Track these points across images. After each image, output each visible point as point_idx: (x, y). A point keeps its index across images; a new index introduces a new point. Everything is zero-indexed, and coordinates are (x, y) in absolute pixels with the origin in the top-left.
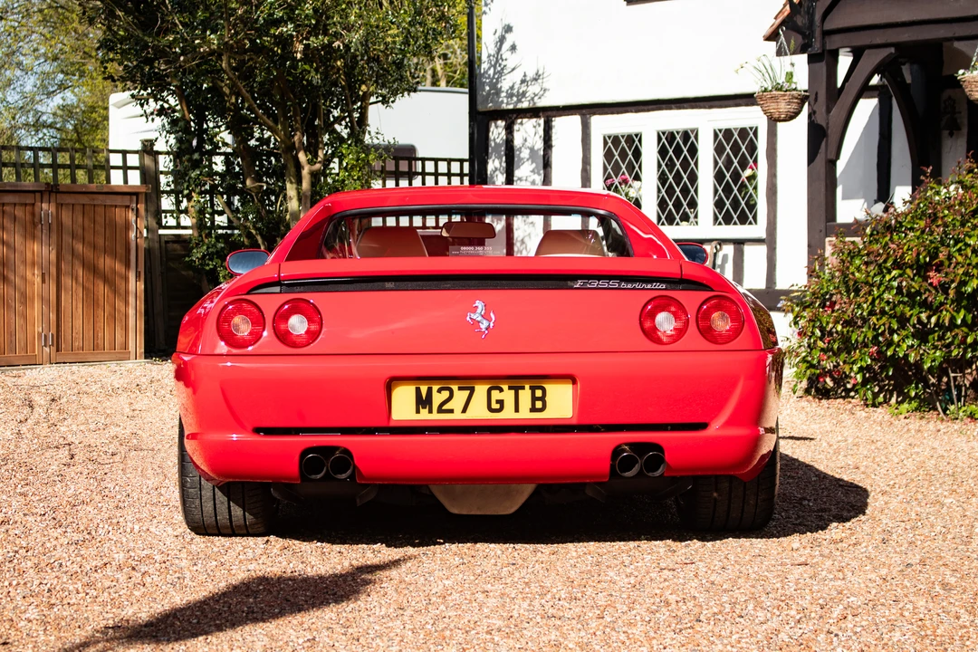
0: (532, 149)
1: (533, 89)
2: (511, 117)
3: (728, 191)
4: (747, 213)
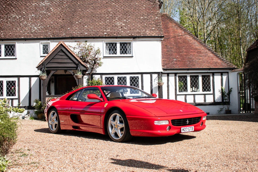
3: (9, 91)
4: (14, 94)
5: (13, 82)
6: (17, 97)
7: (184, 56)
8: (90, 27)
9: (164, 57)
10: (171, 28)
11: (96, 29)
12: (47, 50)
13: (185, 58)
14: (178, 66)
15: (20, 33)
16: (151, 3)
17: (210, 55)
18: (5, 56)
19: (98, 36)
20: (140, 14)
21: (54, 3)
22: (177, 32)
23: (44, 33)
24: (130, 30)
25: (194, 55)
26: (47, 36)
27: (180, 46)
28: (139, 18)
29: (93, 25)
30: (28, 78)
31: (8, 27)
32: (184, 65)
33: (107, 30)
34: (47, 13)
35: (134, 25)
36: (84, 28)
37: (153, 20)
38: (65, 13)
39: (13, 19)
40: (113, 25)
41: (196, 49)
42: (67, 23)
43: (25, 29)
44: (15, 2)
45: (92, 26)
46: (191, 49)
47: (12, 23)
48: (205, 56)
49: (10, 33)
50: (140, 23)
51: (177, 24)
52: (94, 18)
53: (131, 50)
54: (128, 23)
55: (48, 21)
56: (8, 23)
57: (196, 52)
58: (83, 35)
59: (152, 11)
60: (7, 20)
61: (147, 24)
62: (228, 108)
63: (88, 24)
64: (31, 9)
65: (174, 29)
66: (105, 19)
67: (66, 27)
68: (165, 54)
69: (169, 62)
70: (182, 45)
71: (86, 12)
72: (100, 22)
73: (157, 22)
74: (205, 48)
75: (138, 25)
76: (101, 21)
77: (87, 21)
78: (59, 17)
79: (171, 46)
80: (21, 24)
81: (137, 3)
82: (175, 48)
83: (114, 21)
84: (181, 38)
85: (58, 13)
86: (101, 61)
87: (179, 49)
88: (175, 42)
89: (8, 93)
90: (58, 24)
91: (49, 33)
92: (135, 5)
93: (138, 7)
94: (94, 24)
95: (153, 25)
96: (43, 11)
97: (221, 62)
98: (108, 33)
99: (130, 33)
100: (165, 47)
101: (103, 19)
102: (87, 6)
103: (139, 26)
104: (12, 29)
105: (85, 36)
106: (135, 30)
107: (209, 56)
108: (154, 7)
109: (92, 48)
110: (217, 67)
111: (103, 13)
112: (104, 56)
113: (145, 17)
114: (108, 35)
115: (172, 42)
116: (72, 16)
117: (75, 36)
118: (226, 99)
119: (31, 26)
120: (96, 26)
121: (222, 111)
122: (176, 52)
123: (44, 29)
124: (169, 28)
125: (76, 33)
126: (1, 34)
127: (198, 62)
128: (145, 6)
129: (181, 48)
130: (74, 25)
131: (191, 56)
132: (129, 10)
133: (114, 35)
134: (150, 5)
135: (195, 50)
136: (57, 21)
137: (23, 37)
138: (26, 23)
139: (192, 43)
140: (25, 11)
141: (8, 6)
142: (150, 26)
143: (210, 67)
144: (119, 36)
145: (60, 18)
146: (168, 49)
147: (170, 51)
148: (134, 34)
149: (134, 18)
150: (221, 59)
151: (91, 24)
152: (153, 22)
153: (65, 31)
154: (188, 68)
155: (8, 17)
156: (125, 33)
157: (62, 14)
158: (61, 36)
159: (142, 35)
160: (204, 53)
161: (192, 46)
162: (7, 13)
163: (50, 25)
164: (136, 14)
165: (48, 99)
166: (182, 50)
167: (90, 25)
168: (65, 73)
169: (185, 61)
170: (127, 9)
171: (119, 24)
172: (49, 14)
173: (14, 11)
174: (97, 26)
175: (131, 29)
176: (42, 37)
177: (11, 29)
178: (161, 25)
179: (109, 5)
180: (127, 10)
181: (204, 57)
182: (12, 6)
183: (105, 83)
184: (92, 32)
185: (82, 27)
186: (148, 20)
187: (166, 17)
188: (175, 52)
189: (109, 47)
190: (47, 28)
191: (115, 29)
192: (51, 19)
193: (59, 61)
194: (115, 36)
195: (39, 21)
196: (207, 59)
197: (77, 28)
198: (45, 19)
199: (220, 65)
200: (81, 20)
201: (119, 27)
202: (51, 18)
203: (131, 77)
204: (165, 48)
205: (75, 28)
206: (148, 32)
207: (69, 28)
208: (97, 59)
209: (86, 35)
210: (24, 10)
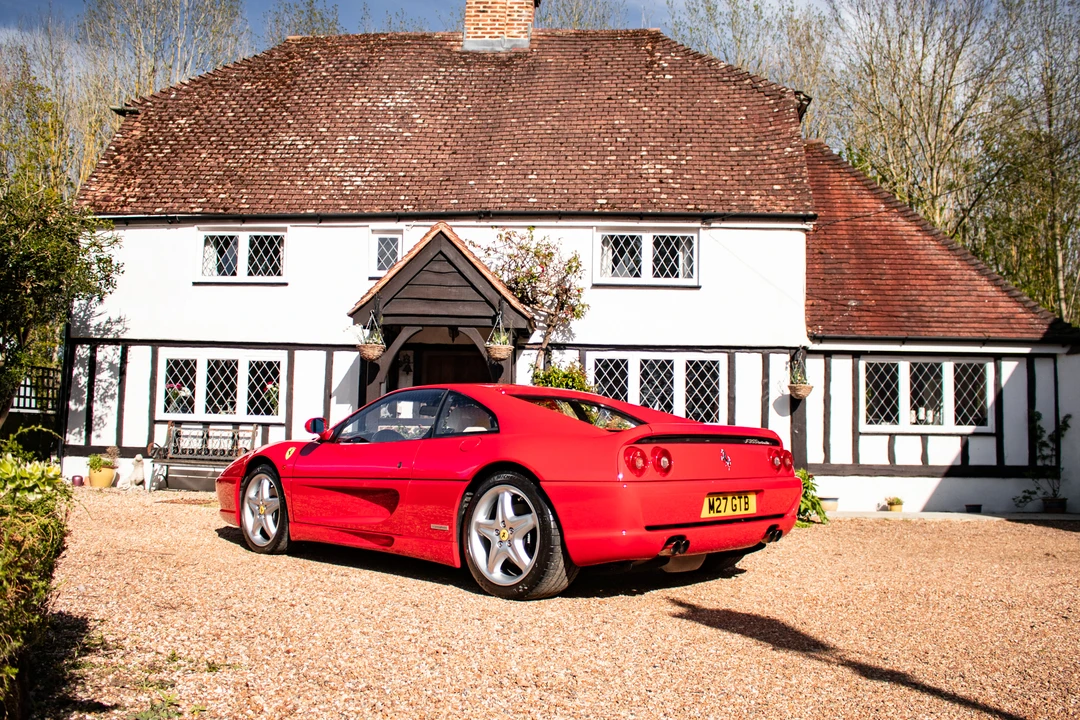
0: (111, 364)
1: (116, 328)
2: (95, 343)
4: (271, 409)
5: (270, 364)
6: (281, 418)
7: (887, 293)
8: (548, 177)
9: (814, 291)
10: (836, 192)
11: (569, 187)
12: (394, 253)
13: (890, 298)
14: (865, 328)
15: (302, 197)
16: (767, 98)
17: (985, 288)
18: (250, 274)
19: (576, 210)
20: (729, 138)
21: (427, 97)
22: (859, 205)
23: (386, 198)
24: (690, 191)
25: (925, 288)
26: (394, 207)
27: (873, 256)
28: (723, 149)
29: (560, 172)
30: (325, 353)
31: (266, 176)
32: (890, 324)
33: (610, 191)
34: (401, 130)
35: (706, 175)
36: (525, 182)
37: (777, 156)
38: (463, 131)
39: (284, 149)
40: (631, 172)
41: (933, 267)
42: (466, 165)
43: (320, 183)
44: (296, 98)
45: (556, 177)
46: (911, 267)
47: (280, 165)
48: (965, 293)
49: (271, 197)
50: (729, 168)
51: (858, 179)
52: (563, 149)
53: (695, 263)
54: (683, 167)
55: (403, 156)
56: (266, 163)
57: (930, 277)
58: (523, 205)
59: (770, 128)
60: (264, 153)
61: (754, 172)
62: (1054, 491)
63: (541, 167)
64: (348, 116)
65: (849, 197)
66: (602, 153)
67: (464, 178)
68: (816, 281)
69: (832, 313)
70: (879, 252)
71: (537, 127)
72: (582, 163)
73: (790, 164)
74: (964, 263)
75: (721, 173)
76: (589, 158)
77: (539, 158)
78: (441, 144)
79: (838, 256)
80: (311, 165)
81: (715, 101)
82: (854, 261)
83: (635, 161)
84: (874, 228)
85: (439, 131)
86: (582, 301)
87: (869, 266)
88: (853, 241)
89: (251, 403)
90: (434, 167)
91: (402, 198)
92: (710, 105)
93: (722, 114)
94: (563, 167)
95: (776, 176)
96: (387, 125)
97: (1029, 316)
98: (612, 201)
99: (690, 202)
100: (817, 257)
101: (593, 153)
102: (541, 107)
103: (724, 178)
104: (277, 183)
105: (528, 210)
106: (711, 192)
107: (980, 293)
108: (781, 113)
109: (554, 251)
110: (1013, 336)
111: (597, 131)
112: (595, 282)
113: (747, 148)
114: (613, 208)
115: (842, 242)
116: (486, 143)
117: (492, 210)
118: (1044, 458)
119: (342, 174)
120: (571, 177)
121: (1031, 499)
122: (859, 276)
123: (385, 183)
124: (831, 192)
125: (496, 199)
126: (242, 198)
127: (942, 315)
128: (745, 108)
129: (874, 261)
130: (491, 173)
131: (914, 292)
132: (690, 122)
133: (634, 206)
134: (766, 107)
135: (927, 272)
136: (433, 156)
137: (312, 211)
138: (328, 164)
139: (917, 247)
140: (328, 125)
141: (273, 107)
142: (766, 177)
143: (987, 334)
144: (650, 211)
145: (443, 148)
146: (829, 266)
147: (834, 271)
148: (706, 207)
149: (707, 149)
150: (1027, 305)
151: (550, 167)
152: (775, 166)
153: (459, 192)
154: (903, 335)
155: (268, 144)
156: (672, 201)
157: (453, 136)
158: (445, 206)
159: (736, 211)
160: (963, 283)
161: (916, 257)
162: (267, 131)
163: (408, 169)
164: (713, 135)
166: (881, 271)
167: (547, 172)
168: (453, 340)
169: (890, 308)
170: (681, 119)
171: (652, 171)
172: (405, 134)
173: (289, 125)
174: (574, 177)
175: (693, 189)
176: (377, 210)
177: (274, 183)
178: (804, 174)
179: (616, 105)
180: (682, 122)
181: (963, 298)
182: (284, 107)
183: (596, 382)
184: (554, 196)
185: (520, 177)
186: (756, 156)
187: (820, 154)
188: (855, 277)
189: (614, 252)
190: (397, 181)
191: (639, 186)
192: (413, 152)
193: (432, 293)
194: (636, 211)
195: (370, 158)
196: (973, 304)
197: (501, 182)
198: (390, 152)
199: (1025, 326)
200: (516, 154)
201: (650, 181)
202: (413, 147)
203: (690, 362)
204: (818, 261)
205: (494, 182)
206: (758, 198)
207: (472, 182)
208: (568, 290)
209: (531, 205)
210: (323, 121)
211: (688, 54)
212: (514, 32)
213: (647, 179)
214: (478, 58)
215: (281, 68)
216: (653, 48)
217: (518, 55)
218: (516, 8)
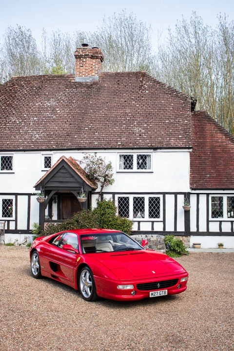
3: (6, 211)
4: (10, 215)
5: (9, 200)
6: (14, 218)
7: (221, 171)
8: (102, 134)
10: (208, 131)
11: (109, 138)
12: (50, 162)
13: (221, 173)
14: (211, 185)
15: (18, 143)
16: (181, 100)
18: (2, 170)
19: (111, 146)
20: (166, 117)
21: (62, 101)
22: (216, 137)
23: (47, 143)
24: (150, 139)
26: (49, 146)
27: (218, 157)
28: (163, 121)
29: (106, 132)
30: (27, 196)
31: (6, 134)
32: (220, 183)
33: (122, 139)
34: (52, 115)
35: (156, 132)
36: (94, 136)
37: (182, 124)
38: (74, 115)
39: (12, 123)
40: (130, 131)
42: (74, 129)
43: (24, 137)
44: (16, 102)
45: (105, 134)
46: (231, 161)
47: (11, 130)
49: (8, 143)
50: (165, 129)
51: (217, 126)
52: (108, 122)
53: (151, 164)
54: (148, 129)
55: (53, 126)
56: (6, 129)
58: (93, 145)
59: (181, 113)
60: (5, 125)
61: (173, 131)
63: (100, 130)
64: (34, 110)
65: (213, 133)
66: (121, 124)
67: (73, 134)
69: (200, 179)
70: (220, 155)
71: (99, 114)
72: (114, 128)
73: (186, 127)
76: (116, 126)
77: (99, 126)
78: (66, 121)
79: (205, 157)
80: (21, 130)
81: (163, 102)
82: (211, 159)
83: (132, 127)
85: (65, 115)
86: (112, 178)
87: (216, 161)
88: (211, 151)
89: (3, 213)
90: (63, 130)
91: (52, 142)
92: (160, 103)
93: (164, 107)
94: (107, 130)
95: (180, 132)
96: (47, 113)
98: (123, 143)
99: (150, 143)
101: (118, 124)
102: (101, 105)
103: (162, 133)
104: (10, 137)
105: (95, 147)
106: (157, 139)
108: (185, 107)
109: (103, 162)
111: (120, 115)
112: (117, 171)
113: (172, 121)
114: (123, 146)
115: (207, 152)
116: (82, 120)
117: (82, 147)
119: (32, 133)
122: (212, 165)
123: (46, 137)
124: (206, 131)
125: (84, 143)
128: (173, 104)
129: (218, 159)
130: (82, 132)
132: (153, 111)
133: (130, 145)
134: (180, 104)
136: (63, 126)
137: (22, 148)
138: (27, 129)
140: (27, 114)
141: (8, 106)
142: (177, 132)
144: (135, 146)
146: (201, 161)
147: (203, 163)
148: (155, 145)
149: (157, 121)
151: (103, 130)
152: (180, 128)
153: (71, 140)
154: (224, 187)
155: (6, 122)
156: (143, 143)
157: (70, 117)
158: (66, 146)
159: (165, 146)
162: (6, 116)
163: (54, 131)
164: (160, 116)
165: (47, 225)
166: (220, 163)
167: (102, 132)
169: (221, 177)
170: (150, 110)
171: (137, 131)
172: (54, 117)
173: (14, 113)
174: (111, 134)
176: (43, 148)
179: (127, 104)
182: (12, 106)
183: (118, 205)
184: (103, 141)
185: (92, 134)
186: (174, 124)
187: (204, 116)
188: (210, 165)
189: (124, 160)
190: (50, 136)
191: (133, 137)
192: (56, 124)
193: (61, 179)
194: (131, 147)
195: (41, 127)
197: (86, 136)
198: (48, 124)
200: (92, 125)
201: (137, 135)
202: (56, 122)
203: (150, 198)
205: (83, 136)
206: (173, 141)
207: (76, 136)
208: (107, 175)
209: (96, 145)
210: (25, 112)
211: (155, 82)
212: (94, 74)
213: (135, 134)
214: (80, 84)
215: (11, 90)
216: (143, 79)
217: (95, 83)
218: (94, 65)
